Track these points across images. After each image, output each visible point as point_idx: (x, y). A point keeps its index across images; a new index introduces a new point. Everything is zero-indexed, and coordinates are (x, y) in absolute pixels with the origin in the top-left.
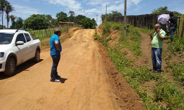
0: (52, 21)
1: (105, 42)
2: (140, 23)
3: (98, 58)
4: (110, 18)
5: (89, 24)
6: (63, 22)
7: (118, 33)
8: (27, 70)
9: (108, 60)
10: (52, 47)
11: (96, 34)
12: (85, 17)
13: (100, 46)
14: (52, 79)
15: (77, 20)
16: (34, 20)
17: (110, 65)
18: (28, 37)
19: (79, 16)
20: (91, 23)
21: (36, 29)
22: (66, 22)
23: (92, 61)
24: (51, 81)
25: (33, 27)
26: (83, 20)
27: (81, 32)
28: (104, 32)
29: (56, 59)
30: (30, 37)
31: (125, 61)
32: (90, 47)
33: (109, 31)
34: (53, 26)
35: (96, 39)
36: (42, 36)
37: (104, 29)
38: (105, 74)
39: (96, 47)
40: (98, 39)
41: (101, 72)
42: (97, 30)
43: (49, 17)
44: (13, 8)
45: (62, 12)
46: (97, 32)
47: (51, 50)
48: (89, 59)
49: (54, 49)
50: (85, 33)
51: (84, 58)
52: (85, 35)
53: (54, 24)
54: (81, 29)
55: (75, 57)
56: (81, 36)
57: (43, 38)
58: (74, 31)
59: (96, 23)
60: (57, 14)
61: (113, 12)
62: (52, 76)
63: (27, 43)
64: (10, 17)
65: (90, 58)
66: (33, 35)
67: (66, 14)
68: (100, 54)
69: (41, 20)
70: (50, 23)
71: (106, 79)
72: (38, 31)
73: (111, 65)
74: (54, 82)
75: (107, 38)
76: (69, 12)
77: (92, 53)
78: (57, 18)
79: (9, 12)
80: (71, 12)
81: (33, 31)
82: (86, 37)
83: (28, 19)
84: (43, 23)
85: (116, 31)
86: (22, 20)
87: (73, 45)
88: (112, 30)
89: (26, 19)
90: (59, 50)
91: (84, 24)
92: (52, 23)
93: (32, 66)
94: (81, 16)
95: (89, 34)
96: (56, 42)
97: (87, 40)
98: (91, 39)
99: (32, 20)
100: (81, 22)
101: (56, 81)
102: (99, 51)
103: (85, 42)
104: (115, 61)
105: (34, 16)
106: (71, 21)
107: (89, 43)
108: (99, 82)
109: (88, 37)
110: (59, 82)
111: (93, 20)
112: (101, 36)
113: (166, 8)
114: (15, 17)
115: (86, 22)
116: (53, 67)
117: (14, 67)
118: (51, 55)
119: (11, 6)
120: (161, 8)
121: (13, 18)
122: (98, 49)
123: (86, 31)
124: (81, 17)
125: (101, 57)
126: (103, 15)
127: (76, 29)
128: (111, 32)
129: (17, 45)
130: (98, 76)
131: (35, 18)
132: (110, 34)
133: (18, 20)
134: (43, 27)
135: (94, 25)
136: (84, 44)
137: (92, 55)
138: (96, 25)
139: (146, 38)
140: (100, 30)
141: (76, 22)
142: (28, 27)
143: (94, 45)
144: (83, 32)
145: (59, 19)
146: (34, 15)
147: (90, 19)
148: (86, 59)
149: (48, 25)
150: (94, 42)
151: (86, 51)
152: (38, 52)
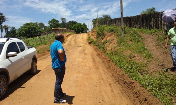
0: (44, 29)
1: (101, 45)
2: (136, 23)
3: (99, 63)
4: (101, 21)
5: (80, 29)
6: (55, 29)
7: (113, 36)
8: (22, 86)
9: (112, 65)
10: (55, 57)
11: (90, 37)
12: (76, 22)
13: (96, 50)
14: (56, 99)
15: (69, 26)
16: (27, 29)
17: (118, 71)
18: (21, 46)
19: (70, 22)
20: (82, 28)
21: (29, 37)
22: (59, 29)
23: (95, 67)
24: (55, 102)
25: (27, 35)
26: (74, 25)
27: (74, 37)
28: (98, 35)
29: (60, 73)
30: (24, 46)
31: (136, 66)
32: (86, 51)
33: (103, 34)
34: (46, 33)
35: (90, 43)
36: (36, 44)
37: (98, 33)
38: (116, 83)
39: (93, 51)
40: (92, 43)
41: (110, 81)
42: (90, 33)
43: (42, 25)
44: (6, 18)
45: (54, 19)
46: (90, 35)
47: (53, 61)
48: (90, 66)
49: (57, 60)
50: (79, 38)
51: (85, 64)
52: (79, 40)
53: (47, 31)
54: (73, 34)
55: (75, 64)
56: (75, 40)
57: (37, 46)
58: (67, 36)
59: (87, 27)
60: (50, 21)
61: (104, 16)
62: (56, 96)
63: (21, 53)
64: (4, 27)
65: (91, 64)
66: (27, 43)
67: (57, 21)
68: (99, 58)
69: (34, 28)
70: (43, 30)
71: (120, 90)
72: (32, 38)
73: (120, 71)
74: (60, 103)
75: (102, 41)
76: (61, 19)
77: (91, 57)
78: (49, 25)
79: (2, 23)
80: (63, 19)
81: (27, 39)
82: (80, 41)
83: (21, 28)
84: (36, 31)
85: (111, 33)
86: (15, 29)
87: (69, 50)
88: (106, 33)
89: (19, 28)
90: (64, 60)
91: (75, 29)
92: (44, 30)
93: (29, 81)
94: (73, 21)
95: (82, 38)
96: (60, 51)
97: (82, 45)
98: (85, 43)
99: (25, 29)
100: (73, 27)
101: (62, 102)
102: (97, 55)
103: (81, 46)
104: (122, 65)
106: (63, 27)
107: (84, 47)
108: (115, 96)
109: (82, 41)
110: (65, 103)
111: (84, 24)
112: (95, 40)
113: (154, 8)
114: (8, 26)
115: (78, 27)
116: (56, 84)
117: (6, 86)
118: (53, 68)
119: (4, 16)
120: (149, 9)
121: (6, 29)
122: (95, 53)
123: (80, 36)
124: (72, 23)
125: (102, 61)
126: (94, 19)
127: (69, 35)
128: (106, 35)
129: (8, 57)
130: (109, 88)
131: (28, 26)
132: (105, 37)
133: (12, 29)
134: (36, 34)
135: (85, 29)
136: (79, 49)
137: (92, 60)
138: (88, 29)
139: (148, 38)
140: (93, 33)
141: (67, 28)
142: (22, 36)
143: (90, 49)
144: (77, 37)
145: (52, 26)
146: (26, 23)
147: (81, 24)
148: (87, 65)
149: (41, 32)
150: (89, 46)
151: (85, 56)
152: (35, 63)
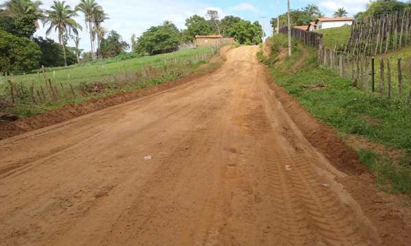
5: (248, 34)
6: (201, 37)
12: (240, 19)
15: (223, 27)
19: (227, 18)
20: (252, 32)
26: (235, 25)
37: (272, 47)
40: (264, 61)
45: (196, 16)
46: (264, 50)
60: (188, 19)
76: (208, 13)
78: (186, 28)
80: (211, 13)
86: (117, 35)
88: (281, 48)
91: (238, 35)
94: (232, 17)
100: (232, 30)
105: (154, 29)
111: (257, 24)
112: (268, 57)
115: (242, 30)
124: (231, 21)
131: (156, 33)
133: (111, 35)
135: (258, 34)
140: (267, 47)
145: (192, 30)
147: (250, 23)
